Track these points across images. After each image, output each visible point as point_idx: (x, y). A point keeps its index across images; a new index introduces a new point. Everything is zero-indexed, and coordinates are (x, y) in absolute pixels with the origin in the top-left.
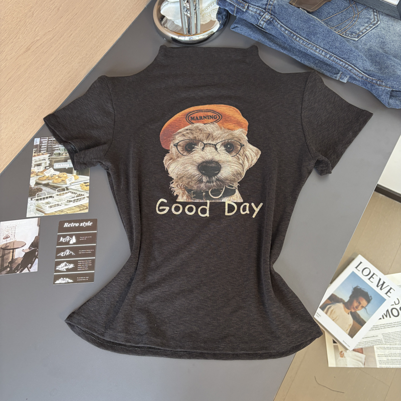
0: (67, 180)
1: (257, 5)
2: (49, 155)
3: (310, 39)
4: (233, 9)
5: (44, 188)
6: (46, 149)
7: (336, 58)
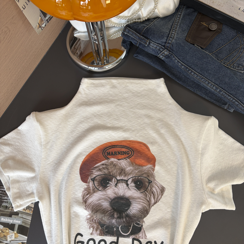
1: (157, 42)
3: (203, 74)
7: (225, 93)
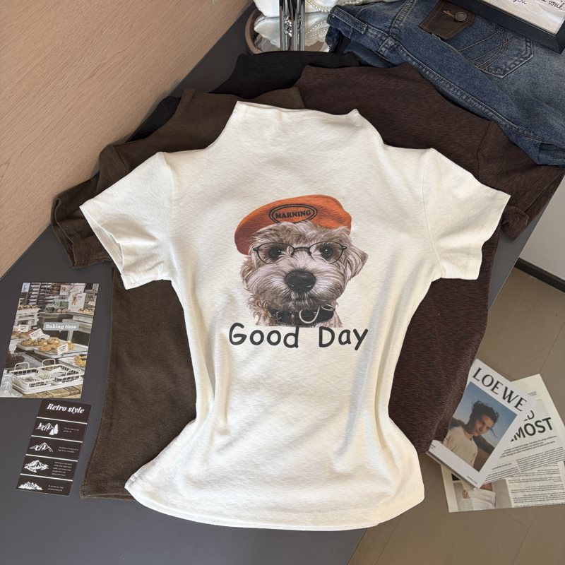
0: (58, 348)
2: (39, 309)
4: (348, 30)
5: (26, 357)
6: (36, 300)
